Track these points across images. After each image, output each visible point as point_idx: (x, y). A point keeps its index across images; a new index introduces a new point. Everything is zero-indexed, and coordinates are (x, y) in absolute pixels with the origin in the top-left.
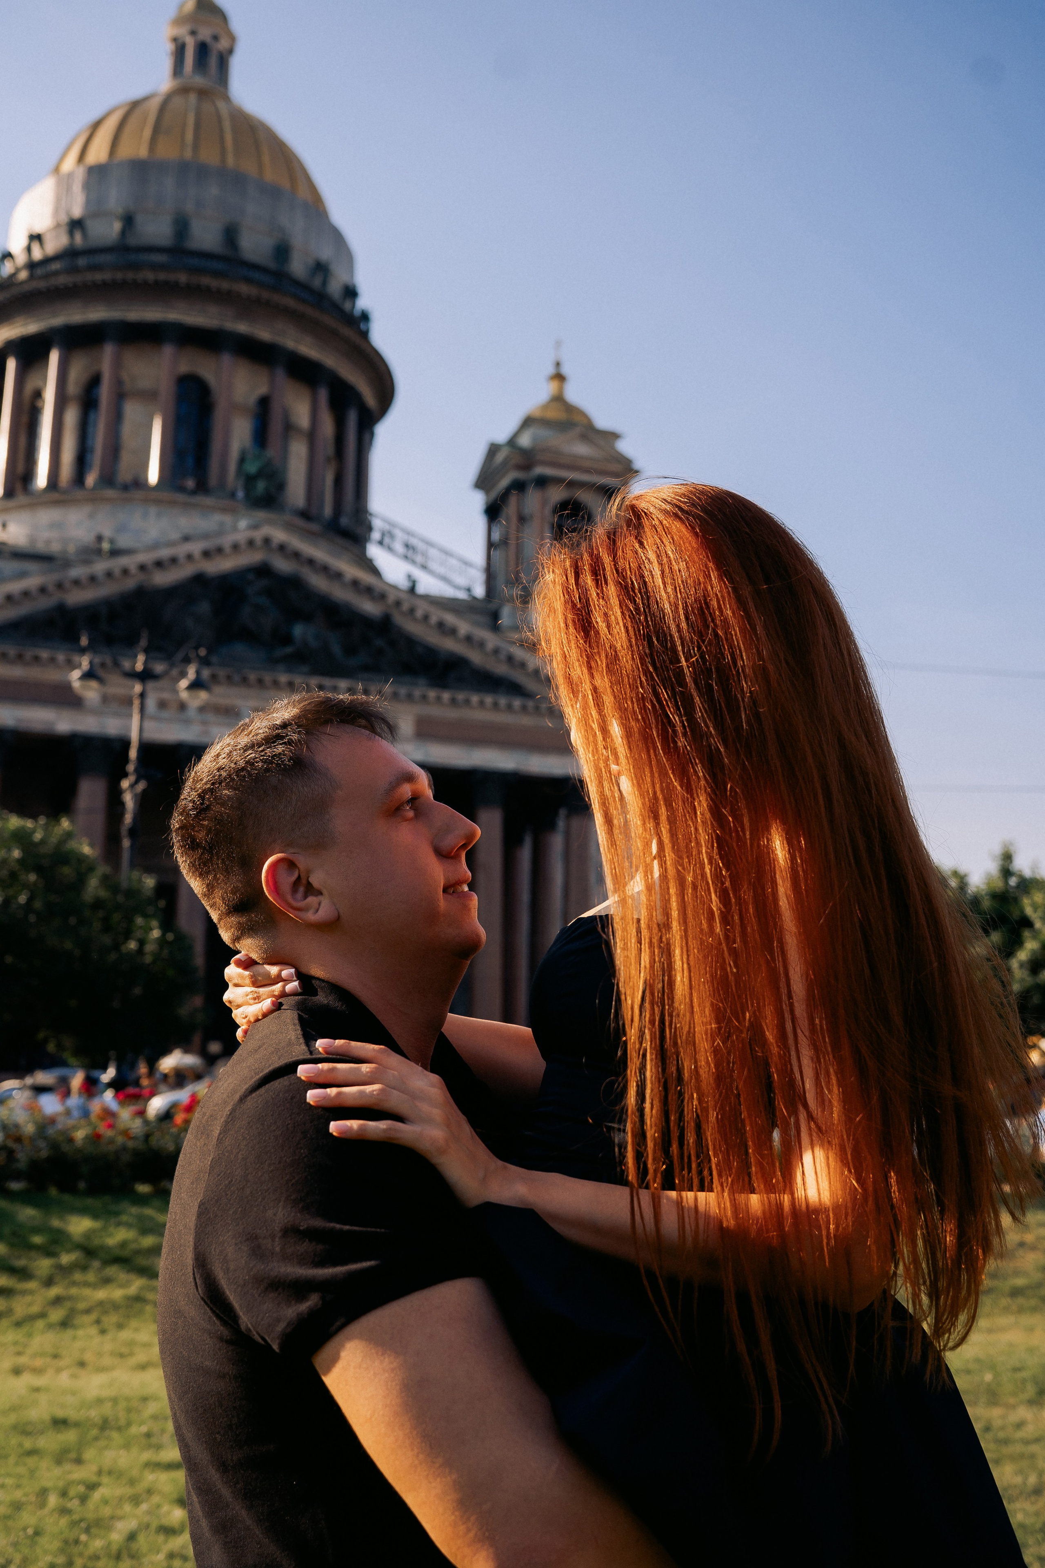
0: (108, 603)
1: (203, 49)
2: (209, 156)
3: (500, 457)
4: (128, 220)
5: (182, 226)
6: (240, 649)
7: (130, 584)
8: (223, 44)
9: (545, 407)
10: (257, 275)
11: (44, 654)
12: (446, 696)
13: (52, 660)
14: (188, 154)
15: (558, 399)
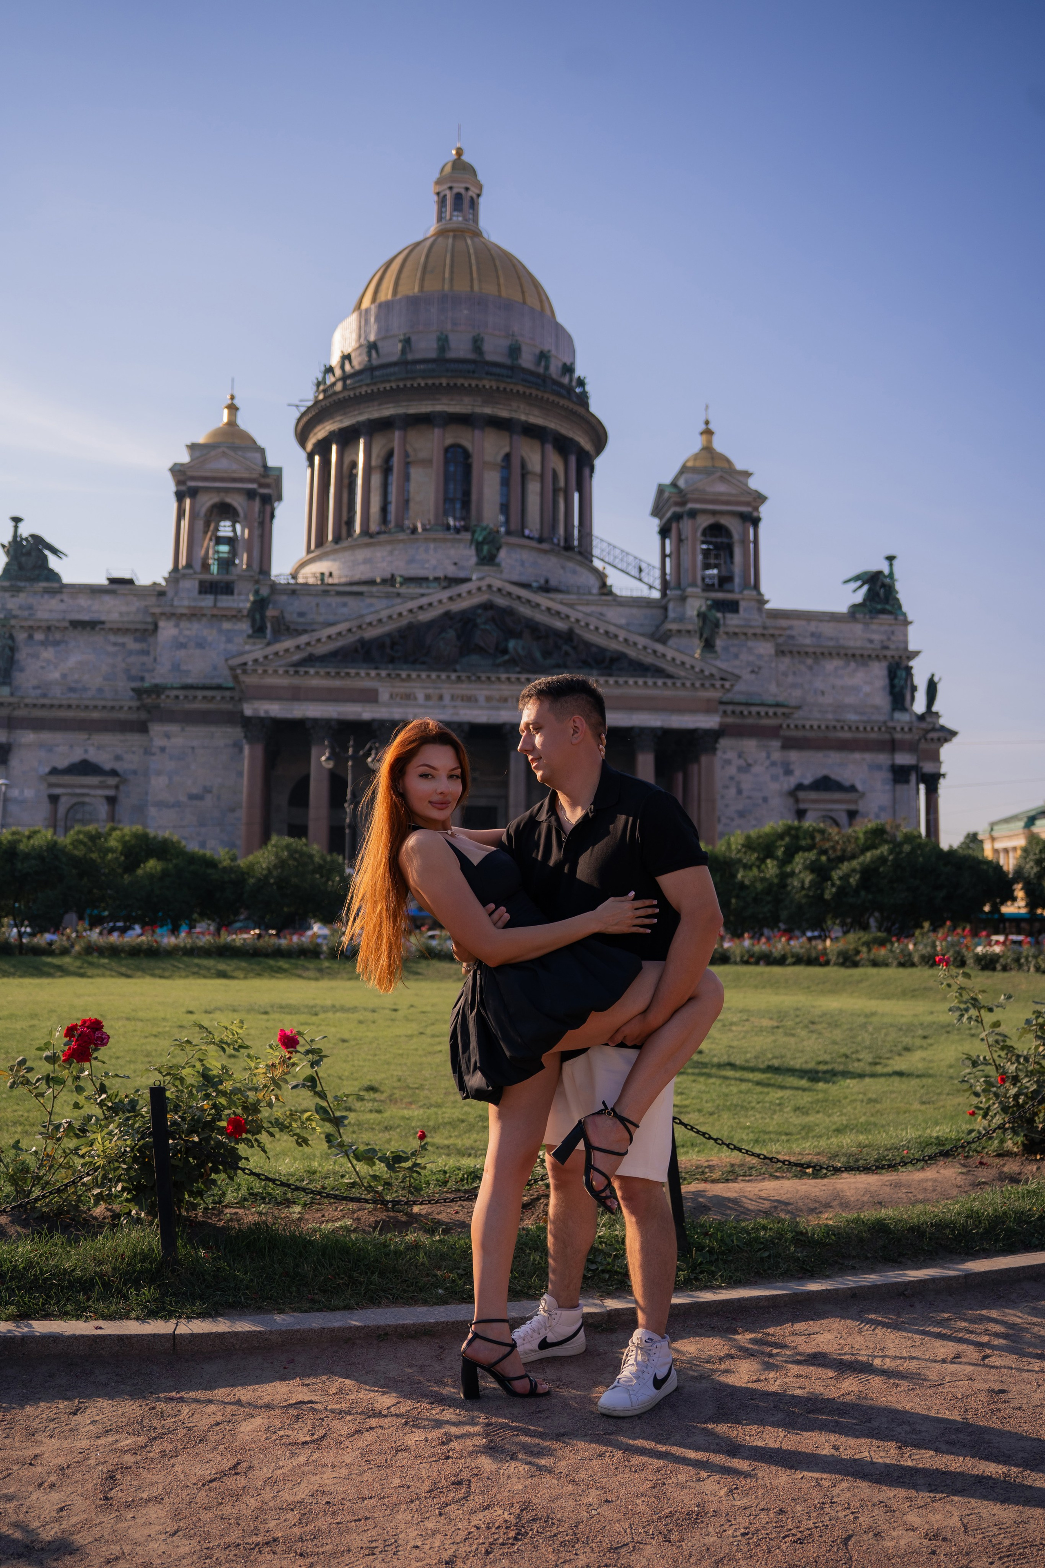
0: (389, 635)
1: (458, 197)
2: (461, 286)
3: (666, 495)
4: (407, 342)
5: (443, 343)
6: (475, 658)
7: (404, 622)
8: (472, 193)
9: (696, 457)
10: (497, 370)
11: (353, 672)
12: (611, 681)
13: (358, 674)
14: (446, 287)
15: (708, 449)
